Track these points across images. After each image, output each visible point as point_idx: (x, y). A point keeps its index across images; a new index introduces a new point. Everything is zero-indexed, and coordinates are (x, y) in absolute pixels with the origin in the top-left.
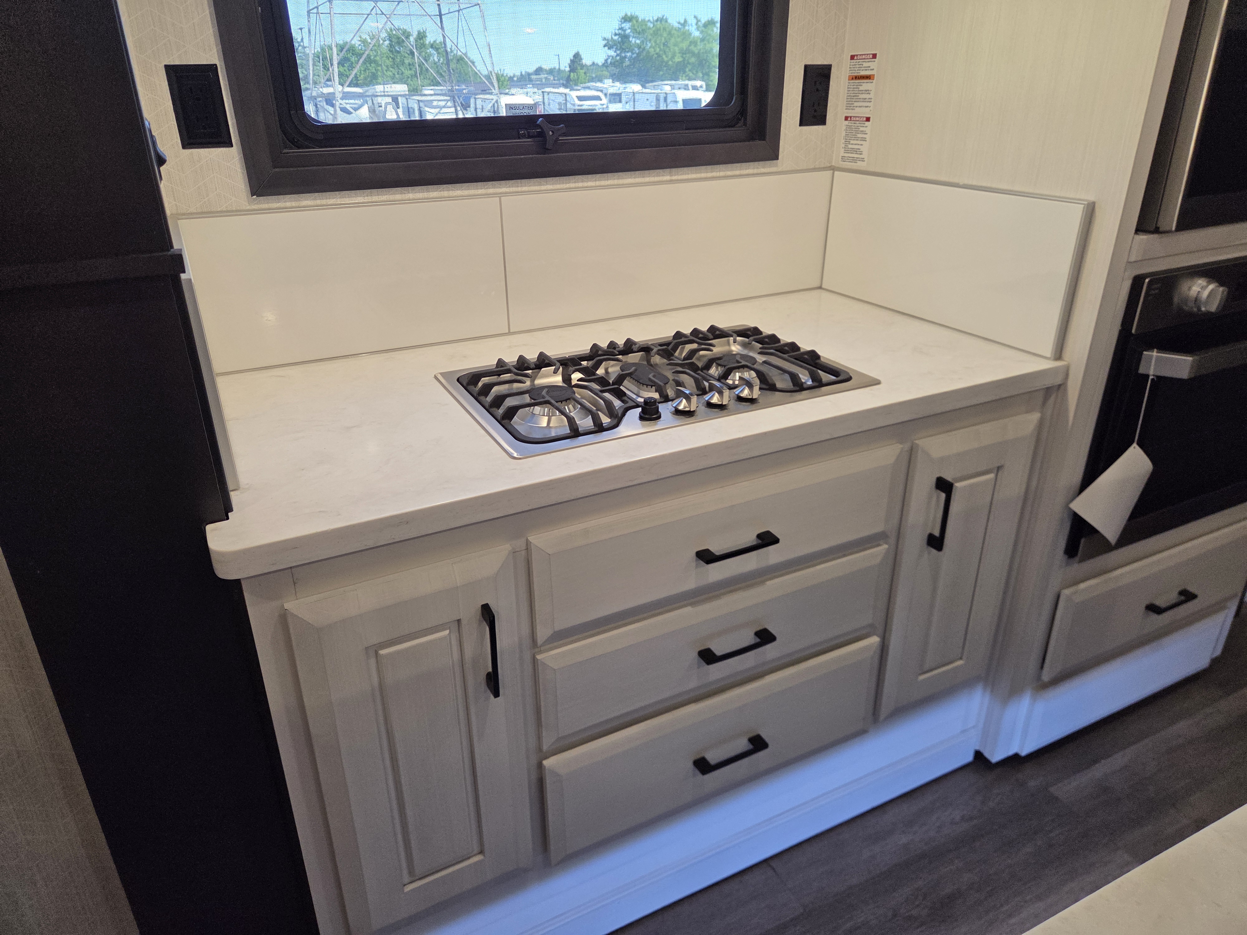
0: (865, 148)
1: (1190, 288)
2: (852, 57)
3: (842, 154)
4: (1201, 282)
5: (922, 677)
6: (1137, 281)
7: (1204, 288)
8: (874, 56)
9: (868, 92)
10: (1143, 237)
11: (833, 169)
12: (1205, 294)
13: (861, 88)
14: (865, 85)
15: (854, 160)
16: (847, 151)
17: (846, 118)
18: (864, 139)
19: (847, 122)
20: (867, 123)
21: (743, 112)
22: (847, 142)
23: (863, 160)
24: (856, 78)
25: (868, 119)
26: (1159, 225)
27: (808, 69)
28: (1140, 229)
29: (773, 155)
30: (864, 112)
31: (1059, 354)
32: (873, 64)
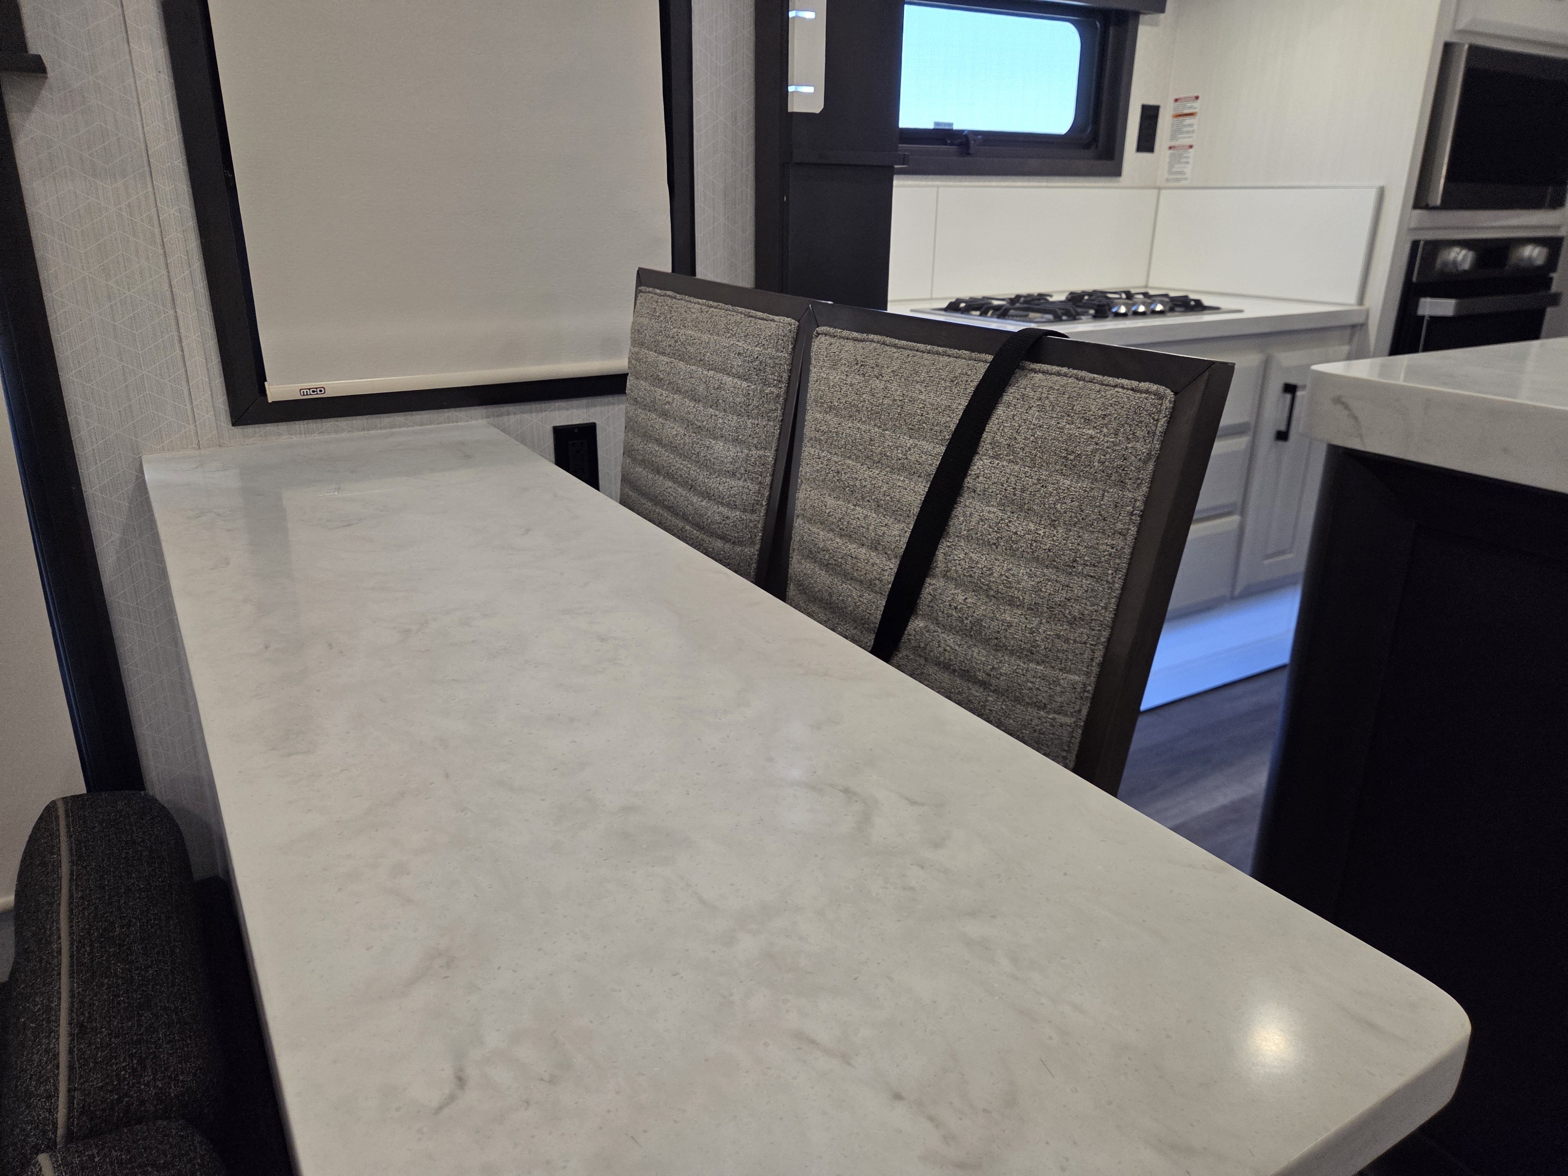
0: (1188, 169)
1: (1449, 254)
2: (1176, 100)
3: (1166, 175)
4: (1457, 249)
5: (1266, 562)
6: (1415, 244)
7: (1458, 254)
8: (1197, 98)
9: (1191, 125)
10: (1418, 212)
11: (1159, 189)
12: (1460, 258)
13: (1184, 123)
14: (1188, 121)
15: (1178, 180)
16: (1170, 172)
17: (1170, 148)
18: (1187, 163)
19: (1171, 151)
20: (1191, 150)
21: (1095, 138)
22: (1171, 166)
23: (1186, 179)
24: (1180, 115)
25: (1191, 147)
26: (1429, 202)
27: (1144, 108)
28: (1417, 206)
29: (1117, 172)
30: (1187, 141)
31: (1361, 300)
32: (1197, 104)
